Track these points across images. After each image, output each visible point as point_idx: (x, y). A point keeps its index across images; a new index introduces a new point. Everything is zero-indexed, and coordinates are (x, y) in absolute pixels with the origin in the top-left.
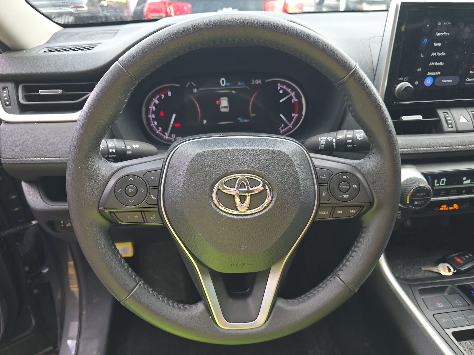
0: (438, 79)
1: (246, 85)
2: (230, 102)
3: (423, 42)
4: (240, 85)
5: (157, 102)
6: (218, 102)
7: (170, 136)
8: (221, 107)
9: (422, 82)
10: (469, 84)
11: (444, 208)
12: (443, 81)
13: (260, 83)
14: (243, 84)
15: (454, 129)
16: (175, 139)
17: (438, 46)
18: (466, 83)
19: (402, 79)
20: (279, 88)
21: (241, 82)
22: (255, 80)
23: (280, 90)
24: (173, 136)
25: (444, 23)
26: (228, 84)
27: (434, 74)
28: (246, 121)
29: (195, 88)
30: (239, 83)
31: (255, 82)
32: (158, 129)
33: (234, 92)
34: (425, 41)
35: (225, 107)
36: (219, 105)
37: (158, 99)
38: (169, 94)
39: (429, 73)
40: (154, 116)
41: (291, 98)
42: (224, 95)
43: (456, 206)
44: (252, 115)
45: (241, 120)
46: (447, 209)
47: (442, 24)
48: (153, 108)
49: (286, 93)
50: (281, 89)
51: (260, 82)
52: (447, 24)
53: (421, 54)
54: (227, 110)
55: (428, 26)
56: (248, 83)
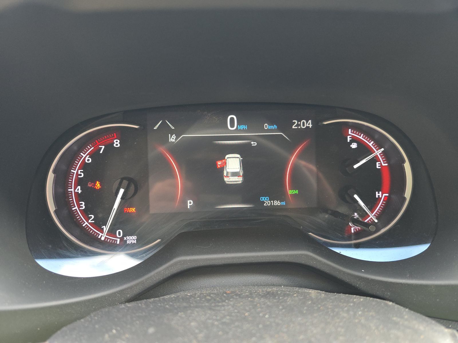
1: (279, 129)
2: (244, 164)
4: (268, 131)
5: (88, 160)
6: (219, 163)
7: (112, 232)
8: (225, 174)
13: (310, 126)
14: (275, 127)
16: (122, 239)
20: (349, 139)
21: (271, 123)
22: (299, 121)
23: (352, 141)
24: (120, 233)
26: (242, 127)
28: (277, 203)
29: (172, 132)
30: (266, 126)
31: (298, 125)
32: (87, 219)
33: (254, 144)
35: (235, 174)
36: (222, 169)
37: (91, 155)
38: (117, 143)
40: (79, 189)
41: (375, 160)
42: (233, 149)
44: (290, 192)
45: (267, 202)
48: (77, 172)
49: (364, 150)
50: (354, 140)
51: (309, 124)
54: (239, 180)
56: (284, 126)
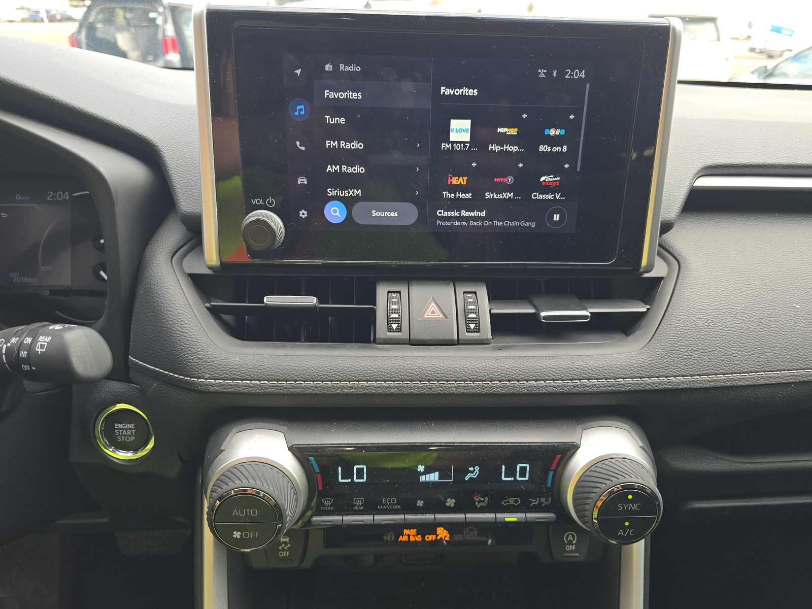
0: (358, 208)
1: (33, 200)
3: (297, 113)
4: (21, 202)
9: (317, 211)
10: (448, 223)
11: (410, 535)
12: (375, 214)
14: (28, 198)
15: (404, 335)
17: (338, 125)
18: (438, 222)
19: (261, 202)
21: (24, 194)
22: (55, 192)
25: (342, 67)
27: (345, 193)
28: (28, 280)
30: (18, 197)
31: (53, 197)
34: (300, 110)
39: (331, 192)
43: (442, 533)
45: (16, 278)
46: (419, 538)
47: (336, 68)
51: (66, 196)
52: (348, 69)
53: (298, 143)
55: (298, 72)
56: (38, 197)
